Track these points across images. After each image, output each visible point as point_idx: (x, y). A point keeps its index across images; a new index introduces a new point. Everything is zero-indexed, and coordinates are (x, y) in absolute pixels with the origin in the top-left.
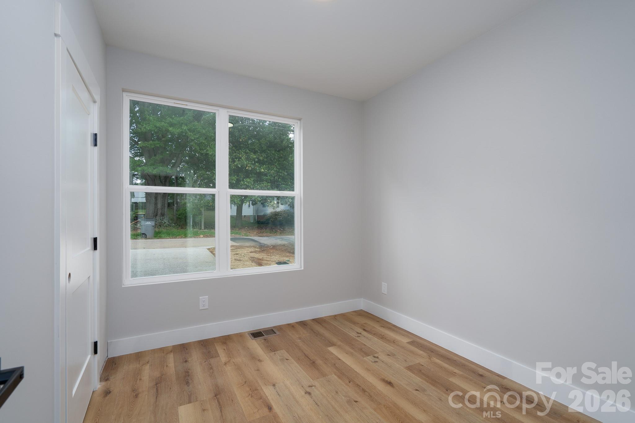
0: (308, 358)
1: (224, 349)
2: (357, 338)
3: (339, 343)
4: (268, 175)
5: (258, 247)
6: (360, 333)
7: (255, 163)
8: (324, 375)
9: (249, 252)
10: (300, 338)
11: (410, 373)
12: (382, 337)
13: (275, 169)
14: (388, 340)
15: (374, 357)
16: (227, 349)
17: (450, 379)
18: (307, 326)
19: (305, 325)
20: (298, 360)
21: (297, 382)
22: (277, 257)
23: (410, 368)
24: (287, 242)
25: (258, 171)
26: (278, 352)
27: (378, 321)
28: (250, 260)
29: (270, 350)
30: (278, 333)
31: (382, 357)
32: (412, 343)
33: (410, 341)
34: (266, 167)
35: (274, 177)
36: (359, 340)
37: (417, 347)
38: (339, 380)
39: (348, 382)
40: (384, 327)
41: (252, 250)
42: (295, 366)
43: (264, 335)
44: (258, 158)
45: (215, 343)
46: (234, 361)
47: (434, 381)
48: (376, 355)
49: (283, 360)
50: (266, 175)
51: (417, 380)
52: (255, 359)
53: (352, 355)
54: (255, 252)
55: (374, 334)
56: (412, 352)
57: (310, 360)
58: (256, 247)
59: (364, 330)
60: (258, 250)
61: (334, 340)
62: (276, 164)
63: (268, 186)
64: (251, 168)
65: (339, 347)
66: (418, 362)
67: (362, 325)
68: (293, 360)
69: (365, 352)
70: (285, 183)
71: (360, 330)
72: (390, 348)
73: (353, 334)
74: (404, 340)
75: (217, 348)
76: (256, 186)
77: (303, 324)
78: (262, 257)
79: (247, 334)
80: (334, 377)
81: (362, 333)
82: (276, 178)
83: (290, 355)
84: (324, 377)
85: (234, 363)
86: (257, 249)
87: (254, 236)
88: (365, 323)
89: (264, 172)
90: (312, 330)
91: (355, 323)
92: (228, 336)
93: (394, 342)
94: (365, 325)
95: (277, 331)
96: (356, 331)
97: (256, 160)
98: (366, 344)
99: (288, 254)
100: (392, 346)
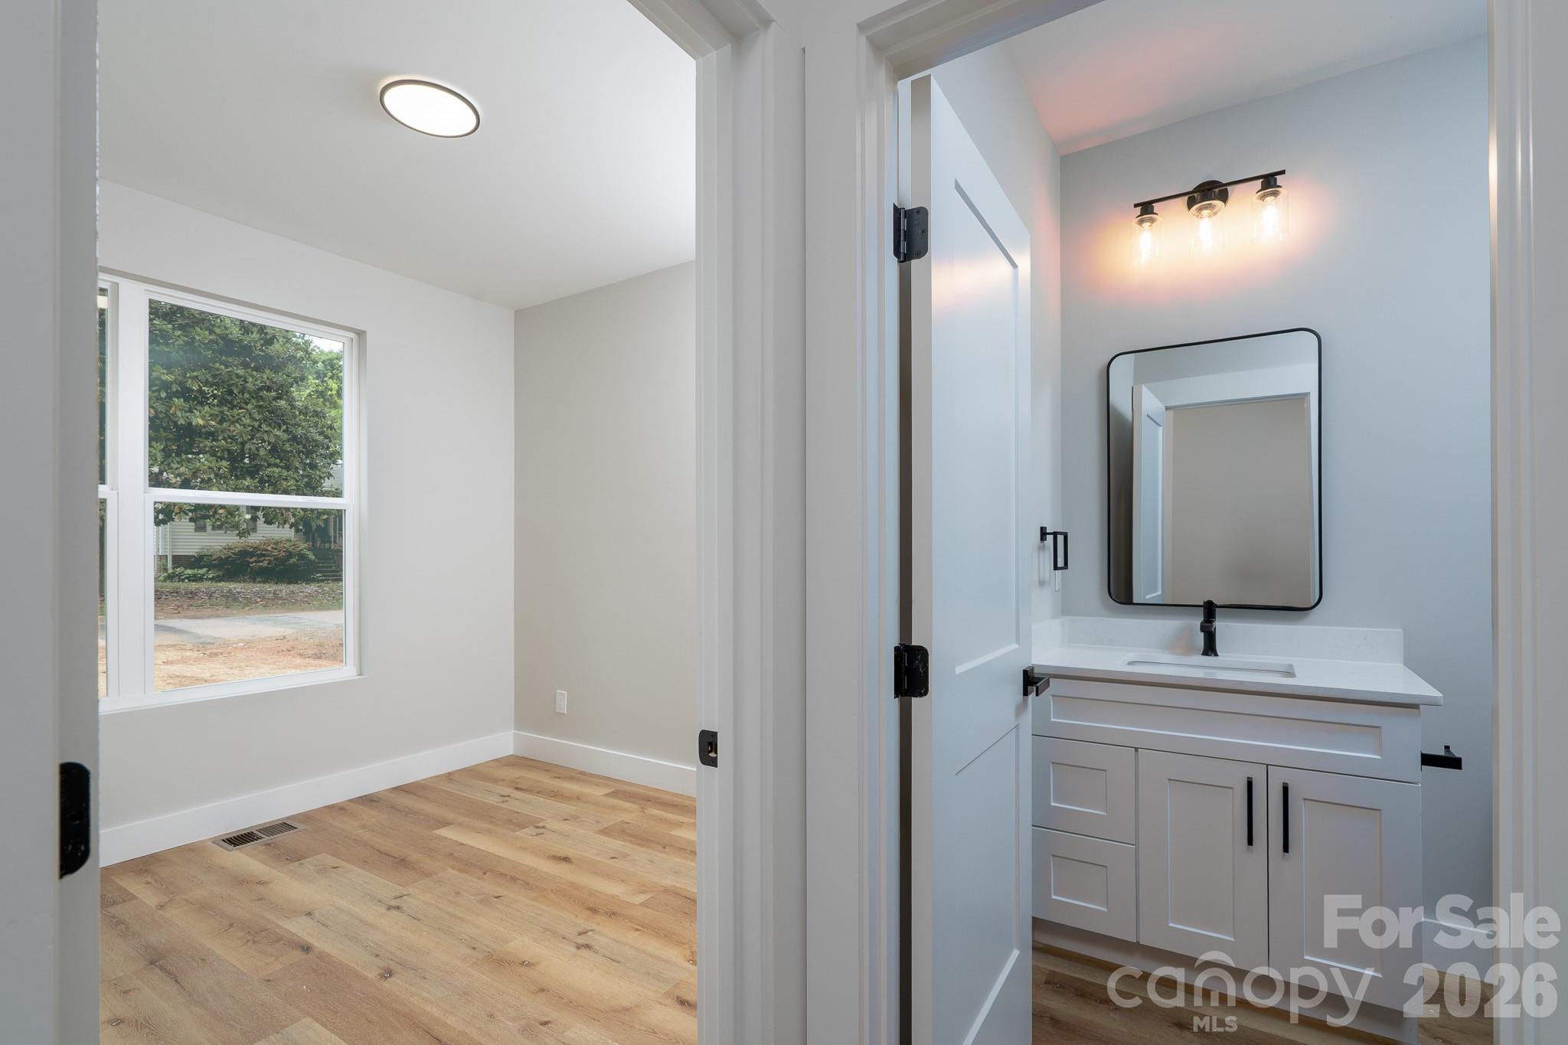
0: (389, 855)
1: (148, 883)
2: (504, 805)
3: (461, 819)
4: (220, 438)
5: (189, 646)
6: (509, 796)
7: (169, 397)
8: (427, 874)
9: (160, 662)
10: (363, 827)
11: (603, 838)
12: (555, 795)
13: (247, 421)
14: (568, 797)
15: (537, 827)
16: (156, 881)
17: (672, 833)
18: (378, 802)
19: (373, 801)
20: (364, 863)
21: (366, 897)
22: (260, 671)
23: (605, 832)
24: (292, 628)
25: (181, 422)
26: (309, 859)
27: (548, 770)
28: (168, 684)
29: (287, 859)
30: (301, 827)
31: (552, 824)
32: (615, 794)
33: (610, 791)
34: (213, 412)
35: (243, 444)
36: (505, 807)
37: (621, 799)
38: (463, 875)
39: (481, 874)
40: (559, 778)
41: (172, 655)
42: (357, 874)
43: (263, 836)
44: (181, 384)
45: (112, 877)
46: (187, 897)
47: (642, 839)
48: (540, 825)
49: (323, 871)
50: (212, 435)
51: (616, 844)
52: (248, 883)
53: (489, 832)
54: (184, 661)
55: (538, 792)
56: (612, 807)
57: (395, 858)
58: (184, 647)
59: (517, 789)
60: (195, 654)
61: (450, 815)
62: (249, 407)
63: (219, 469)
64: (156, 411)
65: (460, 825)
66: (619, 820)
67: (512, 782)
68: (350, 866)
69: (517, 823)
70: (281, 462)
71: (508, 791)
72: (569, 808)
73: (492, 800)
74: (598, 792)
75: (123, 884)
76: (175, 466)
77: (369, 800)
78: (210, 674)
79: (210, 843)
80: (450, 874)
81: (512, 795)
82: (247, 446)
83: (343, 860)
84: (428, 877)
85: (186, 900)
86: (188, 653)
87: (166, 618)
88: (519, 778)
89: (204, 427)
90: (393, 807)
91: (495, 781)
92: (151, 856)
93: (577, 798)
94: (518, 780)
95: (298, 824)
96: (499, 794)
97: (175, 388)
98: (519, 811)
99: (299, 661)
100: (575, 806)
